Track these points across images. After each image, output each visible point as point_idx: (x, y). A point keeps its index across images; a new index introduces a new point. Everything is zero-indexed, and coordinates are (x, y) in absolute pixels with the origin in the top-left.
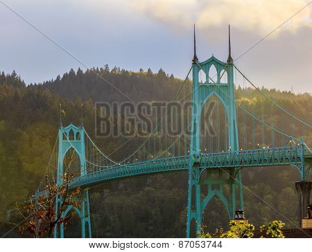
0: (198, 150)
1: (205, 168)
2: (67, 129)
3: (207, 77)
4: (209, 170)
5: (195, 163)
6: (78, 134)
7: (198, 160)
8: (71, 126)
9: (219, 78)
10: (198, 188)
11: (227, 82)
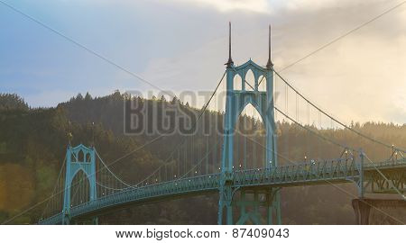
0: (231, 167)
1: (239, 186)
2: (76, 150)
3: (244, 81)
4: (243, 189)
5: (227, 181)
6: (88, 155)
7: (231, 178)
8: (81, 146)
9: (257, 85)
10: (230, 210)
11: (265, 90)
